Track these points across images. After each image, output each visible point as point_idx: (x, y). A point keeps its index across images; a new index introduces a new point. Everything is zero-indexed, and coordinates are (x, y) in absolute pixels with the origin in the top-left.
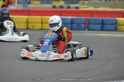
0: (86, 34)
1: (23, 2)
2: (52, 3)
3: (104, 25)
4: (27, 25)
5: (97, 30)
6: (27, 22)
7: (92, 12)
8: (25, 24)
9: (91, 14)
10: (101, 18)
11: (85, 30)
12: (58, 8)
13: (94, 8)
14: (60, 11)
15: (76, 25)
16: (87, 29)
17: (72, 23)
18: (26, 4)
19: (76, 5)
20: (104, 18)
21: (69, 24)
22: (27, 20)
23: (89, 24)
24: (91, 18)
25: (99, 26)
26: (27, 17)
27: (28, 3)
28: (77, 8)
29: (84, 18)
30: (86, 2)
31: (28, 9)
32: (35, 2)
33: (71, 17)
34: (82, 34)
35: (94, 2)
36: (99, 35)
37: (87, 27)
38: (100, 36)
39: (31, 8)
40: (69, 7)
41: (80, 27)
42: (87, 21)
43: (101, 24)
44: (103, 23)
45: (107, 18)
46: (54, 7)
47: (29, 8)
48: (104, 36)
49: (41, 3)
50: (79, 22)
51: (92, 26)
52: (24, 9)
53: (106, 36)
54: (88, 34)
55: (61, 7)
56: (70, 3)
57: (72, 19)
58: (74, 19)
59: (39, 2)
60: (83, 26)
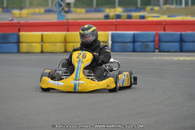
0: (156, 58)
1: (58, 10)
2: (104, 11)
3: (183, 44)
4: (65, 46)
5: (172, 51)
6: (65, 42)
7: (164, 23)
8: (62, 45)
9: (163, 26)
10: (179, 33)
11: (154, 52)
12: (112, 19)
13: (169, 17)
14: (116, 23)
15: (140, 43)
16: (157, 50)
17: (134, 42)
18: (63, 14)
19: (142, 14)
20: (183, 33)
21: (130, 42)
22: (65, 38)
23: (160, 41)
24: (163, 32)
25: (176, 45)
26: (64, 33)
27: (66, 12)
28: (143, 17)
29: (154, 32)
30: (156, 8)
31: (65, 21)
32: (78, 10)
33: (132, 32)
34: (150, 58)
35: (168, 8)
36: (176, 58)
37: (157, 47)
38: (178, 60)
39: (70, 19)
40: (129, 17)
41: (147, 46)
42: (157, 38)
43: (179, 42)
44: (182, 40)
45: (188, 32)
46: (107, 17)
47: (68, 19)
48: (185, 60)
49: (87, 12)
50: (144, 40)
51: (165, 46)
52: (60, 21)
53: (188, 60)
54: (160, 58)
55: (118, 17)
56: (131, 11)
57: (134, 35)
58: (138, 35)
59: (83, 10)
60: (152, 45)
